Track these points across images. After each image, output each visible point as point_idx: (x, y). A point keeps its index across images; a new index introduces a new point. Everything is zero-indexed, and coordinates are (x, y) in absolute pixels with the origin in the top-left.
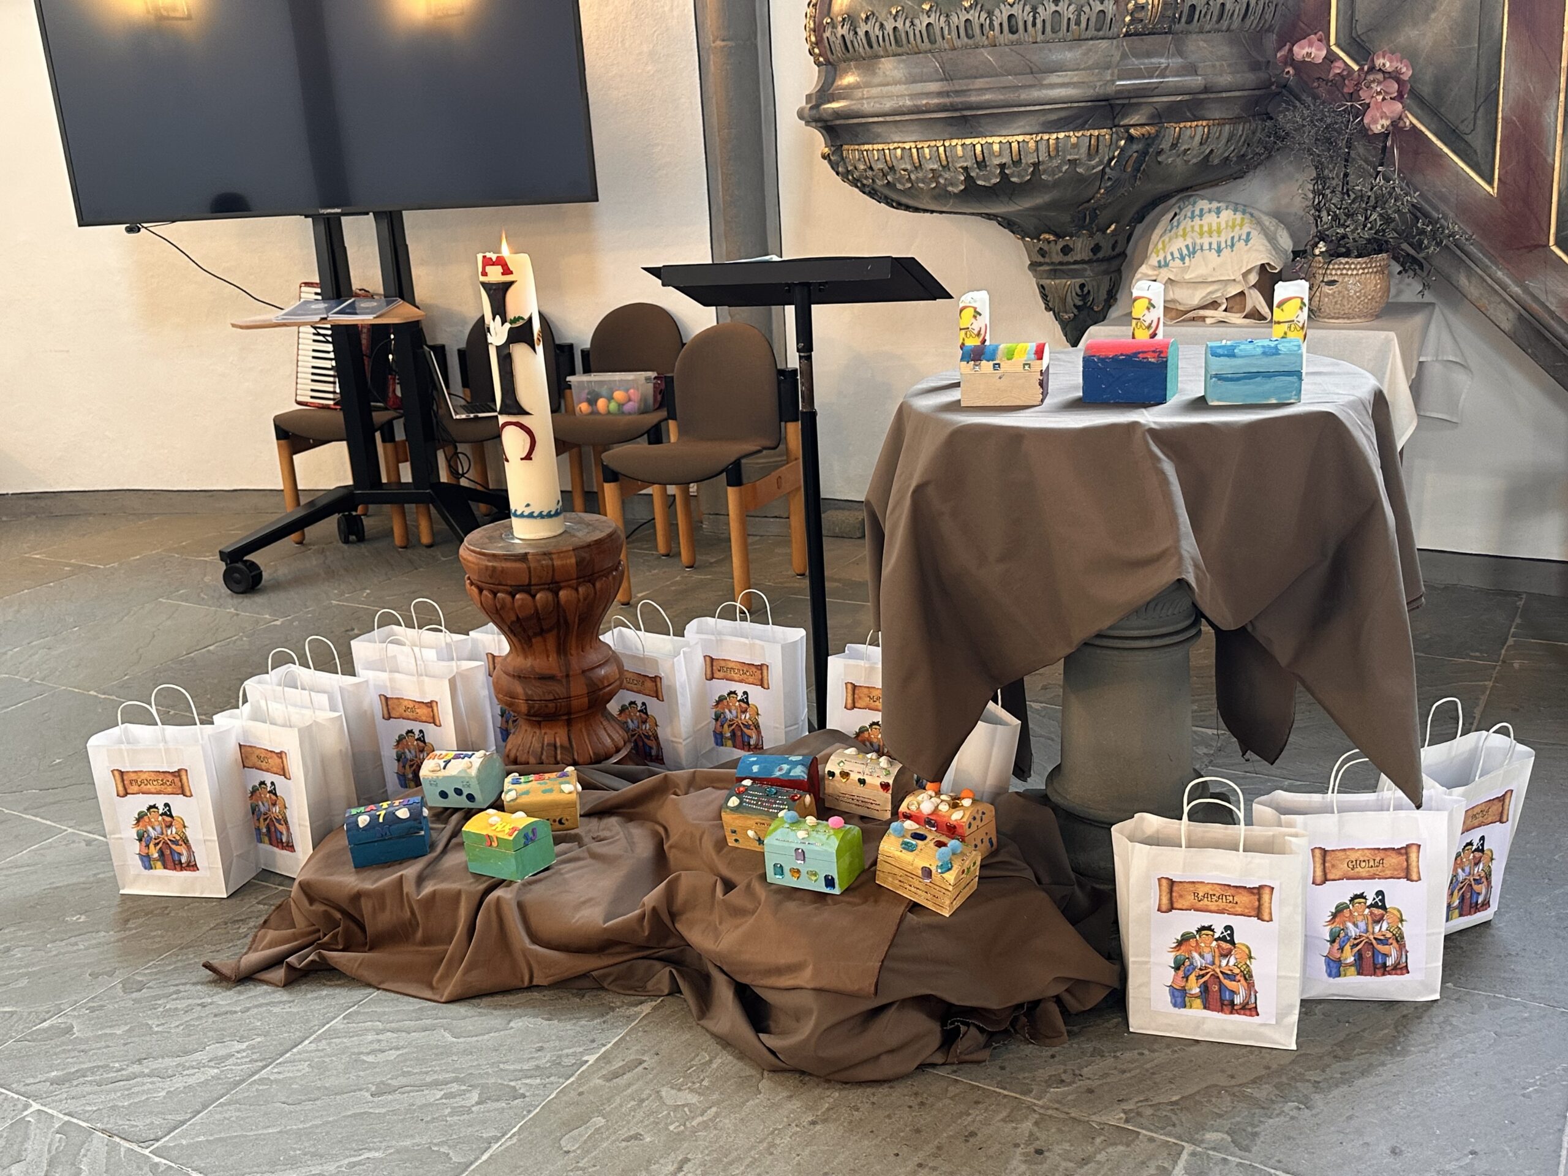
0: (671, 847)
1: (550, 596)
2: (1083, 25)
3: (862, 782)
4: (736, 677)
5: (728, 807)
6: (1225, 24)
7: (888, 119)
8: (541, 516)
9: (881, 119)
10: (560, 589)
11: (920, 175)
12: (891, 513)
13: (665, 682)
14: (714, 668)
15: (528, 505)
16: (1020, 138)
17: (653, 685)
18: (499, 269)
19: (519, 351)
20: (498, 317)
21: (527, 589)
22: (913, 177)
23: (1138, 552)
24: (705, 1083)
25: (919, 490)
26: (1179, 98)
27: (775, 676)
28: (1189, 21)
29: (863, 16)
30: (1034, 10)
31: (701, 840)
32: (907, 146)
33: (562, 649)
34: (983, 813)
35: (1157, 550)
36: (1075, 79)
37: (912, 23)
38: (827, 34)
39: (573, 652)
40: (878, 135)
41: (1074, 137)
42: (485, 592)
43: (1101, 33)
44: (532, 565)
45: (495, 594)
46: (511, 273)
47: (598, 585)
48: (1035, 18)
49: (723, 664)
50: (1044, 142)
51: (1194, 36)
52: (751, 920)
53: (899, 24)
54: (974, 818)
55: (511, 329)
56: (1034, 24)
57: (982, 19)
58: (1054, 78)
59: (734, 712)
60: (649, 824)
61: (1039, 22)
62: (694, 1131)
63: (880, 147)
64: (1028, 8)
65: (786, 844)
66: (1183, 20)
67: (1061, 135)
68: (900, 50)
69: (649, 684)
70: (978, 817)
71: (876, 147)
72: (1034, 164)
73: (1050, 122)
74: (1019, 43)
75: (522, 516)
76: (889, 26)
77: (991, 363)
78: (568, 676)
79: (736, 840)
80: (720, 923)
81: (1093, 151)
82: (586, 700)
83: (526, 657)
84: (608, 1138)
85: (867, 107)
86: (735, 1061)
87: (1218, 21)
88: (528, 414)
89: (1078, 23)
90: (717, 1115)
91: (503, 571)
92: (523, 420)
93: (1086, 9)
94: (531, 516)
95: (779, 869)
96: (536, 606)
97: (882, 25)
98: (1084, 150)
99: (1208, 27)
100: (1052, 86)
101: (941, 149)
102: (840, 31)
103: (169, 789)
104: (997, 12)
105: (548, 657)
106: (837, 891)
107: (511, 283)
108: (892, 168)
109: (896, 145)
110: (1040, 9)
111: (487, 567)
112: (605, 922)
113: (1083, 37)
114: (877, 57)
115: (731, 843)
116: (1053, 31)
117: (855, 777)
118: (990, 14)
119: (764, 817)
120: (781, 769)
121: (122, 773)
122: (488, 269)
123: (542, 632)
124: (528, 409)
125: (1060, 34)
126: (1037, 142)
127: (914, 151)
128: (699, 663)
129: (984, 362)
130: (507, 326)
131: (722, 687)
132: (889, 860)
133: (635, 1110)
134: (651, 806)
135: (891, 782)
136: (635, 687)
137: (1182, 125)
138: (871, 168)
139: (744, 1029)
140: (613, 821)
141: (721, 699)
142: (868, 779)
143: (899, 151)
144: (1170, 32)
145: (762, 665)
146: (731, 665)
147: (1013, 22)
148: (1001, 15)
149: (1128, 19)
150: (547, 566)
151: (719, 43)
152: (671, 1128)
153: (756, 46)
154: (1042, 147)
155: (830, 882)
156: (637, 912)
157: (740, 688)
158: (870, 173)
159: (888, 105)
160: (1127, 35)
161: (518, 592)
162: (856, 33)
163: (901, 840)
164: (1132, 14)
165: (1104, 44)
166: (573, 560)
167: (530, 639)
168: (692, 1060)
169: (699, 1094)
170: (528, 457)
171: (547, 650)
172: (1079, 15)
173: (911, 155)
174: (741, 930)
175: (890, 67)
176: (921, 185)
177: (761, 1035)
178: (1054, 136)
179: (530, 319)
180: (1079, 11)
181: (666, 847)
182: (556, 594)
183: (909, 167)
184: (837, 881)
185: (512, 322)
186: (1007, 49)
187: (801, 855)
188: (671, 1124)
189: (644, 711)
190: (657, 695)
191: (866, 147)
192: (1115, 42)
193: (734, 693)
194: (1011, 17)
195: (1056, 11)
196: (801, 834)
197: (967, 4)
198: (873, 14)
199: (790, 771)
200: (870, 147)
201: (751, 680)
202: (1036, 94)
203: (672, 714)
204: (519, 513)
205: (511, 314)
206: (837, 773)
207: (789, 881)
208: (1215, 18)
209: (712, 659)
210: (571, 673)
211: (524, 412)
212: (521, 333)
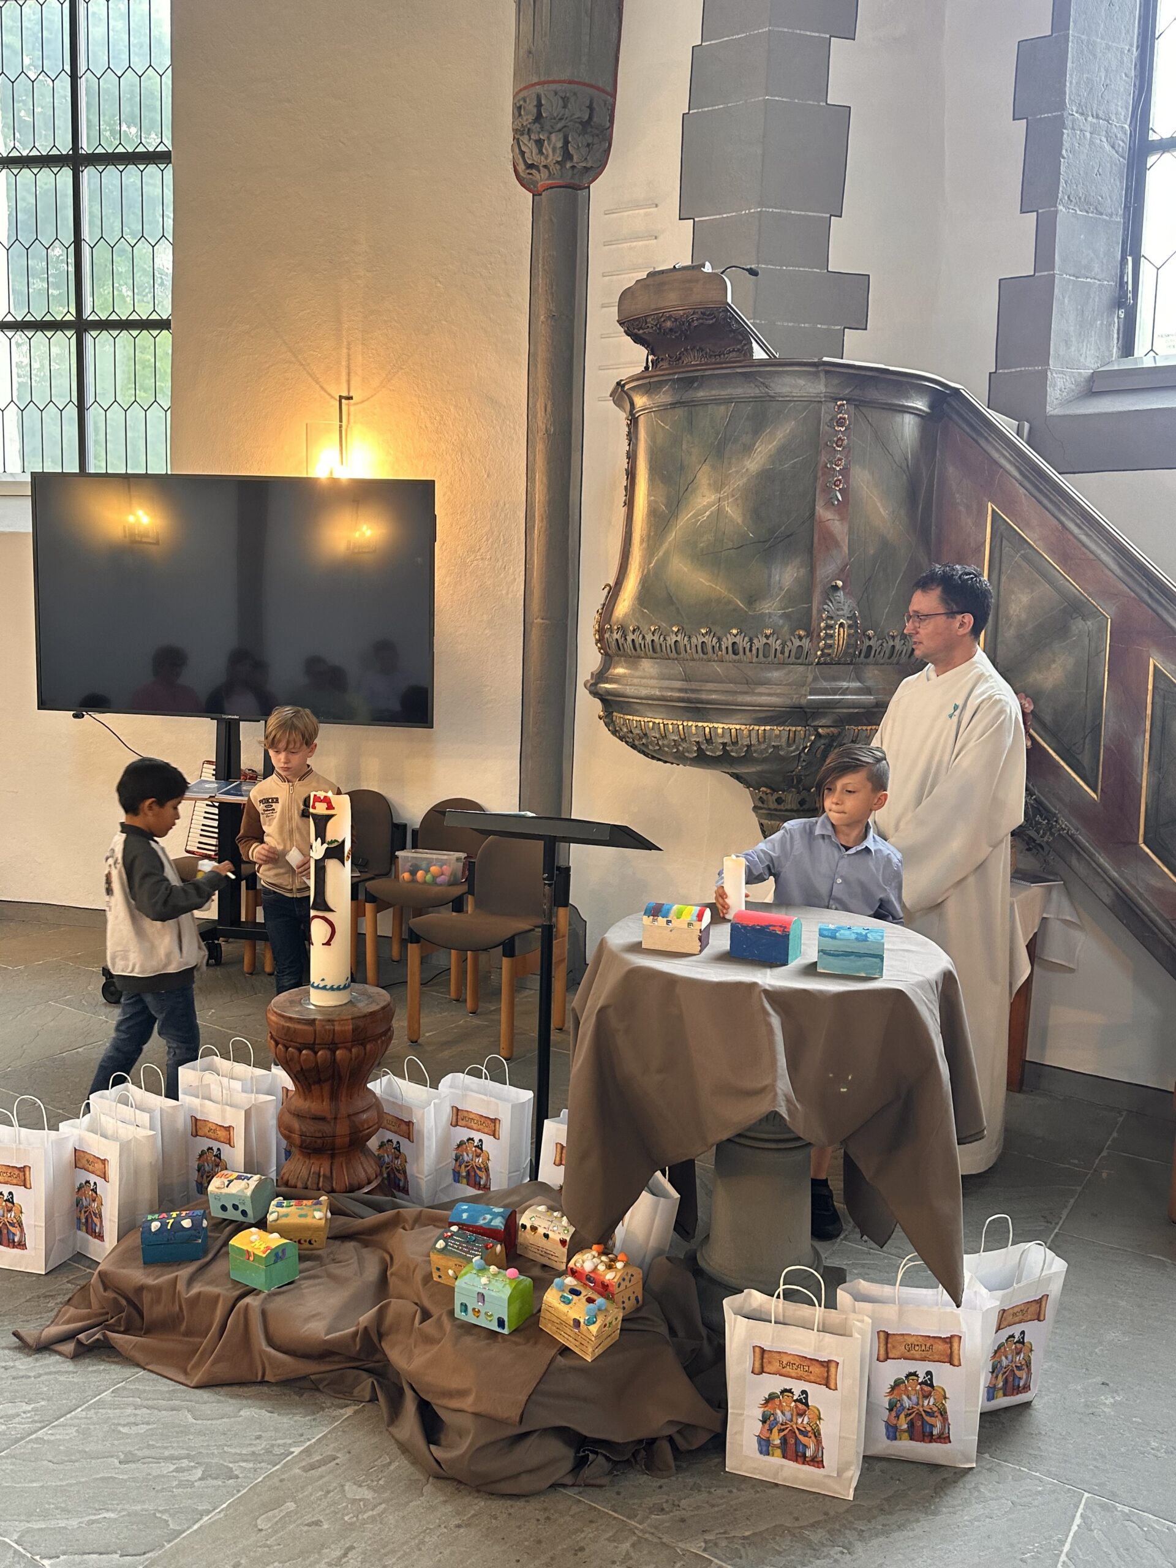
0: (392, 1274)
1: (328, 1053)
2: (787, 654)
3: (546, 1236)
4: (475, 1126)
5: (436, 1248)
6: (894, 659)
7: (644, 701)
8: (332, 989)
9: (638, 701)
10: (337, 1049)
11: (666, 742)
12: (584, 1024)
13: (416, 1127)
14: (459, 1117)
15: (323, 980)
16: (738, 727)
17: (406, 1128)
18: (325, 805)
19: (332, 865)
20: (319, 839)
21: (313, 1048)
22: (660, 743)
23: (748, 1084)
24: (381, 1482)
25: (602, 1011)
26: (856, 711)
27: (505, 1129)
28: (867, 656)
29: (631, 628)
30: (751, 640)
31: (414, 1271)
32: (657, 721)
33: (334, 1096)
34: (632, 1275)
35: (760, 1085)
36: (778, 691)
37: (665, 639)
38: (607, 636)
39: (343, 1099)
40: (637, 711)
41: (777, 730)
42: (280, 1046)
43: (799, 661)
44: (318, 1028)
45: (287, 1048)
46: (334, 808)
47: (368, 1047)
48: (751, 646)
49: (466, 1114)
50: (755, 732)
51: (871, 667)
52: (436, 1348)
53: (656, 638)
54: (624, 1280)
55: (327, 849)
56: (751, 650)
57: (714, 643)
58: (761, 689)
59: (470, 1155)
60: (380, 1252)
61: (754, 649)
62: (364, 1522)
63: (638, 719)
64: (747, 639)
65: (470, 1287)
66: (862, 655)
67: (768, 728)
68: (656, 655)
69: (404, 1127)
70: (627, 1279)
71: (635, 718)
72: (747, 746)
73: (760, 718)
74: (739, 661)
75: (317, 987)
76: (649, 638)
77: (665, 919)
78: (335, 1118)
79: (440, 1277)
80: (415, 1347)
81: (790, 741)
82: (347, 1139)
83: (305, 1100)
84: (295, 1521)
85: (629, 690)
86: (409, 1466)
87: (890, 658)
88: (333, 911)
89: (782, 652)
90: (384, 1511)
91: (295, 1031)
93: (789, 643)
94: (324, 988)
95: (464, 1307)
96: (317, 1063)
97: (644, 637)
98: (784, 740)
99: (882, 661)
100: (761, 694)
101: (681, 727)
102: (616, 636)
103: (15, 1181)
104: (724, 639)
105: (323, 1101)
106: (506, 1331)
107: (332, 816)
108: (645, 735)
109: (649, 719)
110: (755, 641)
111: (283, 1026)
112: (327, 1334)
113: (786, 662)
114: (639, 657)
115: (436, 1278)
116: (764, 656)
117: (541, 1231)
118: (719, 640)
119: (461, 1260)
120: (484, 1219)
122: (317, 804)
123: (319, 1082)
124: (332, 907)
125: (770, 659)
126: (750, 731)
127: (662, 725)
128: (446, 1114)
129: (660, 918)
130: (325, 846)
131: (463, 1134)
132: (550, 1309)
133: (321, 1500)
134: (384, 1237)
135: (568, 1239)
136: (393, 1128)
137: (860, 728)
138: (631, 732)
139: (419, 1440)
140: (351, 1245)
141: (461, 1144)
142: (551, 1235)
143: (651, 724)
144: (851, 663)
145: (496, 1119)
146: (472, 1116)
147: (736, 647)
148: (727, 642)
149: (819, 653)
150: (330, 1030)
151: (539, 620)
152: (346, 1518)
153: (567, 625)
154: (754, 734)
155: (501, 1323)
156: (353, 1329)
157: (477, 1136)
158: (630, 735)
159: (644, 692)
160: (818, 664)
161: (305, 1048)
162: (626, 639)
163: (561, 1294)
164: (822, 650)
165: (801, 668)
166: (351, 1027)
167: (310, 1085)
168: (377, 1460)
169: (375, 1491)
170: (328, 943)
171: (322, 1096)
172: (783, 648)
173: (659, 728)
174: (428, 1355)
175: (648, 666)
176: (666, 749)
177: (432, 1446)
178: (763, 728)
179: (343, 842)
180: (784, 644)
181: (389, 1273)
182: (334, 1053)
183: (657, 736)
184: (506, 1323)
185: (329, 843)
186: (731, 664)
187: (482, 1297)
188: (347, 1515)
189: (398, 1149)
190: (409, 1136)
191: (629, 717)
192: (810, 667)
193: (472, 1139)
194: (734, 644)
195: (767, 643)
196: (484, 1280)
197: (703, 631)
198: (638, 628)
199: (491, 1220)
200: (630, 717)
201: (486, 1130)
202: (748, 699)
203: (418, 1154)
204: (315, 985)
205: (329, 838)
206: (528, 1226)
207: (471, 1318)
208: (887, 655)
209: (458, 1110)
210: (339, 1116)
211: (329, 909)
212: (335, 852)
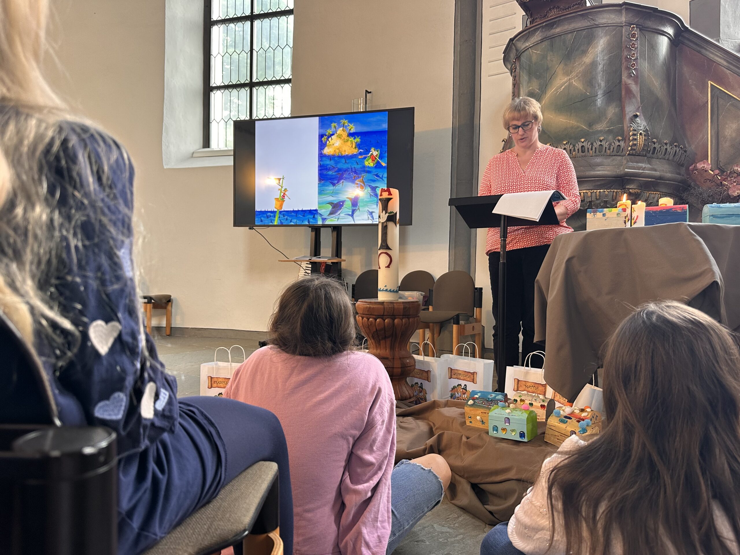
0: (437, 429)
1: (391, 321)
2: (612, 150)
3: (531, 404)
4: (462, 378)
5: (468, 405)
6: (667, 156)
8: (390, 291)
10: (396, 318)
12: (553, 275)
13: (432, 373)
14: (453, 373)
15: (386, 286)
16: (585, 191)
17: (426, 375)
18: (387, 193)
19: (391, 225)
20: (384, 211)
21: (382, 317)
23: (690, 272)
24: (456, 525)
25: (569, 260)
26: (650, 180)
27: (479, 378)
28: (653, 153)
30: (592, 144)
31: (452, 422)
33: (392, 348)
34: (597, 416)
36: (608, 169)
39: (397, 350)
41: (606, 192)
42: (365, 319)
43: (619, 154)
44: (385, 306)
45: (368, 319)
46: (392, 195)
47: (411, 320)
48: (592, 147)
49: (456, 372)
50: (594, 193)
51: (655, 159)
52: (481, 450)
54: (593, 417)
55: (388, 216)
56: (592, 149)
57: (571, 148)
58: (599, 168)
59: (460, 394)
60: (427, 421)
61: (594, 148)
62: (452, 543)
64: (589, 143)
65: (500, 416)
66: (651, 152)
67: (602, 191)
70: (595, 417)
72: (590, 201)
73: (597, 185)
74: (585, 156)
75: (383, 290)
77: (602, 214)
78: (393, 359)
79: (471, 422)
80: (464, 455)
81: (614, 198)
82: (400, 370)
83: (377, 350)
84: (408, 540)
87: (664, 155)
88: (391, 249)
89: (609, 149)
91: (373, 308)
92: (389, 252)
93: (613, 144)
94: (386, 290)
95: (495, 428)
96: (385, 325)
98: (610, 197)
99: (660, 157)
100: (599, 171)
104: (577, 145)
105: (386, 350)
106: (526, 440)
107: (391, 199)
110: (594, 144)
111: (367, 307)
112: (407, 450)
113: (611, 155)
115: (468, 423)
116: (599, 152)
117: (527, 402)
118: (574, 146)
119: (485, 409)
120: (491, 396)
121: (212, 378)
122: (383, 193)
123: (385, 338)
124: (391, 248)
125: (602, 153)
126: (591, 193)
128: (445, 373)
129: (598, 213)
130: (387, 214)
131: (455, 382)
132: (552, 428)
134: (427, 415)
135: (546, 405)
136: (418, 376)
137: (650, 192)
140: (410, 418)
141: (454, 388)
142: (534, 403)
144: (646, 156)
145: (474, 372)
146: (460, 372)
147: (583, 148)
148: (579, 146)
149: (629, 148)
150: (391, 307)
154: (594, 195)
155: (522, 435)
156: (423, 447)
157: (463, 383)
160: (629, 155)
161: (378, 318)
163: (559, 418)
164: (631, 147)
165: (619, 158)
166: (402, 307)
167: (380, 341)
170: (388, 267)
171: (386, 347)
172: (610, 146)
174: (476, 455)
177: (485, 506)
178: (599, 191)
179: (396, 213)
180: (610, 145)
181: (434, 429)
182: (394, 320)
184: (526, 434)
185: (389, 213)
186: (580, 159)
187: (508, 420)
188: (440, 538)
189: (421, 387)
190: (428, 379)
192: (624, 157)
193: (460, 385)
194: (582, 146)
195: (601, 145)
196: (508, 411)
197: (565, 143)
199: (496, 397)
201: (468, 379)
202: (592, 173)
203: (433, 389)
204: (381, 289)
205: (389, 211)
206: (519, 400)
207: (501, 435)
208: (663, 153)
209: (451, 369)
210: (395, 358)
211: (389, 249)
212: (391, 218)
